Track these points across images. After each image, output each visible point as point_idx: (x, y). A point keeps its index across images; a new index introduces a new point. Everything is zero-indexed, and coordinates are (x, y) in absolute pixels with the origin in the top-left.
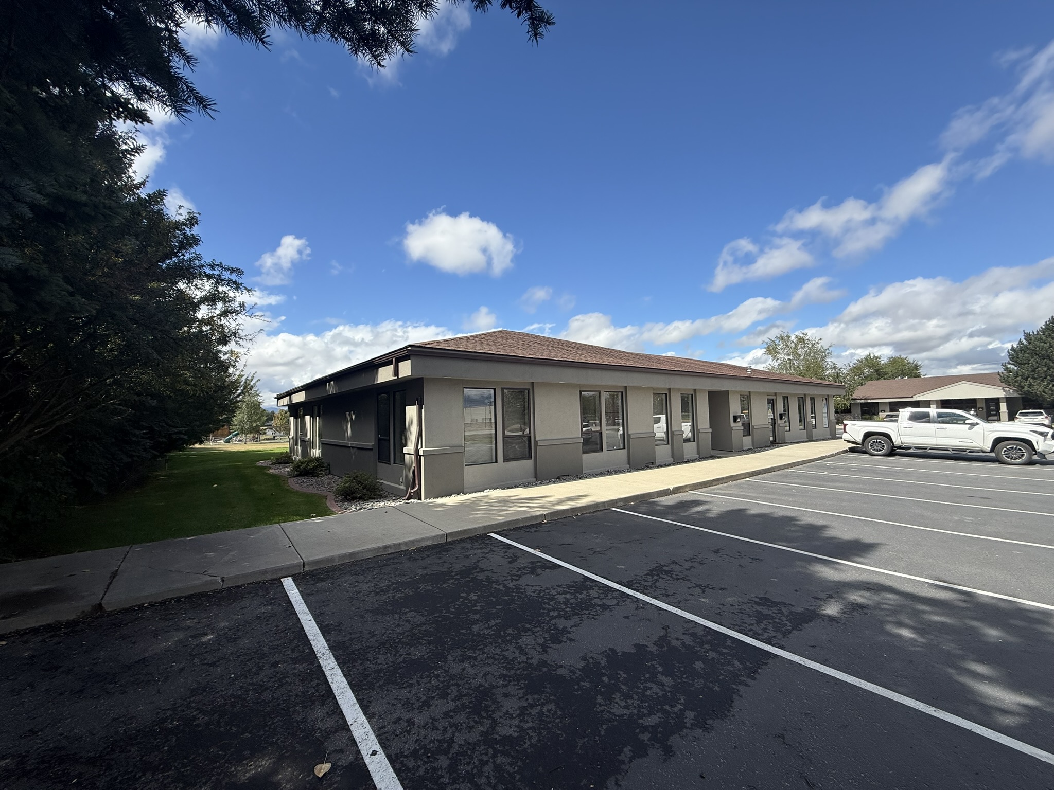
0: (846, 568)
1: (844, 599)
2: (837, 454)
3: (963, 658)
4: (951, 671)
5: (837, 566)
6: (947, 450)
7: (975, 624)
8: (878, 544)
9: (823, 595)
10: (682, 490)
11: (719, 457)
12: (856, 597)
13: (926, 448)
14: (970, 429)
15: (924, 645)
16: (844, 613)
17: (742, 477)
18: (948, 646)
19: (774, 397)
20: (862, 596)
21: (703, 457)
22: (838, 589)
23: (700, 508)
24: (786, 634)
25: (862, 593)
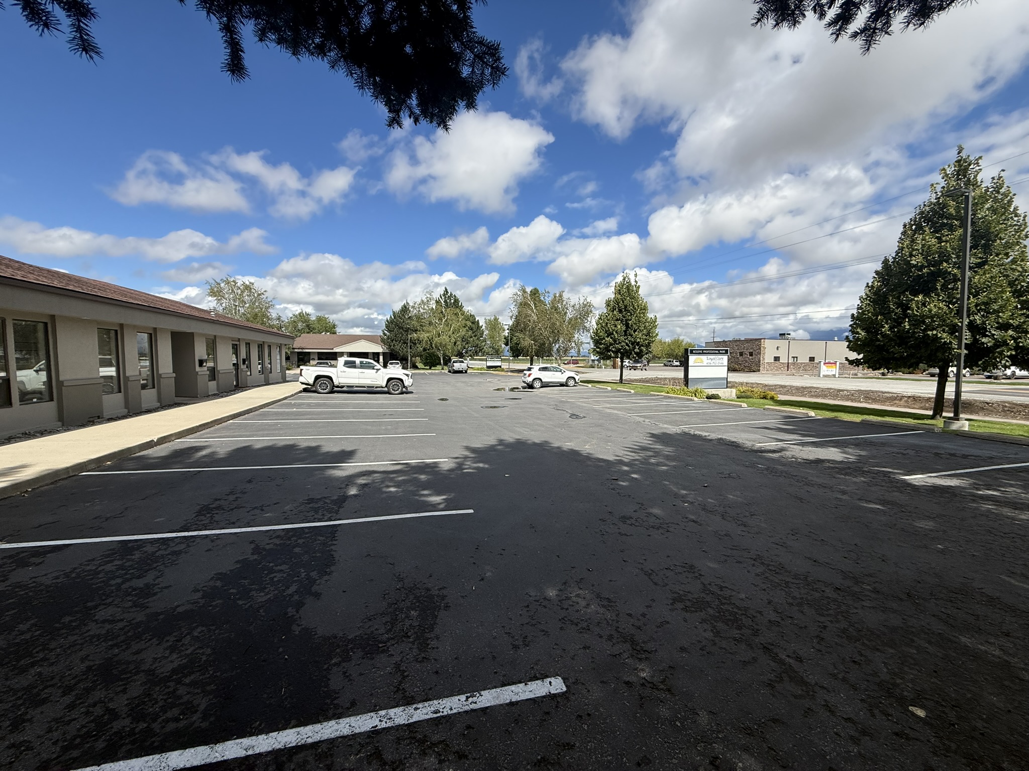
0: (346, 467)
1: (355, 484)
2: (296, 394)
3: (418, 491)
4: (417, 497)
5: (341, 468)
6: (364, 387)
7: (415, 476)
8: (355, 450)
9: (343, 486)
10: (167, 440)
11: (186, 404)
12: (361, 481)
13: (352, 387)
14: (376, 372)
15: (402, 491)
16: (360, 491)
17: (226, 420)
18: (411, 488)
19: (238, 343)
20: (364, 480)
21: (164, 405)
22: (350, 480)
23: (204, 453)
24: (337, 512)
25: (362, 478)
